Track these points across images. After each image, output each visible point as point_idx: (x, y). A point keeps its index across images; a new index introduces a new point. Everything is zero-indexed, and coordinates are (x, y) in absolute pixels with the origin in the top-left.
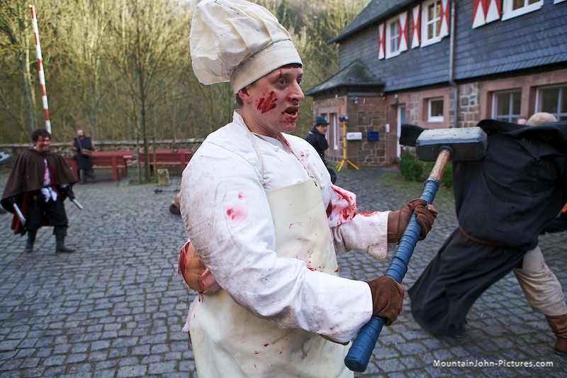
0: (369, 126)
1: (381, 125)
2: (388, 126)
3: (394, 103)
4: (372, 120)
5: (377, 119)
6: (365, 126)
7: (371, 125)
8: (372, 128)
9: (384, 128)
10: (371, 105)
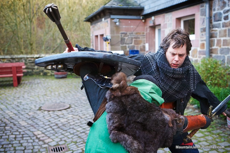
0: (131, 45)
1: (142, 45)
2: (147, 45)
3: (151, 24)
4: (133, 40)
5: (138, 39)
6: (127, 45)
7: (133, 44)
8: (134, 47)
9: (144, 47)
10: (132, 27)
